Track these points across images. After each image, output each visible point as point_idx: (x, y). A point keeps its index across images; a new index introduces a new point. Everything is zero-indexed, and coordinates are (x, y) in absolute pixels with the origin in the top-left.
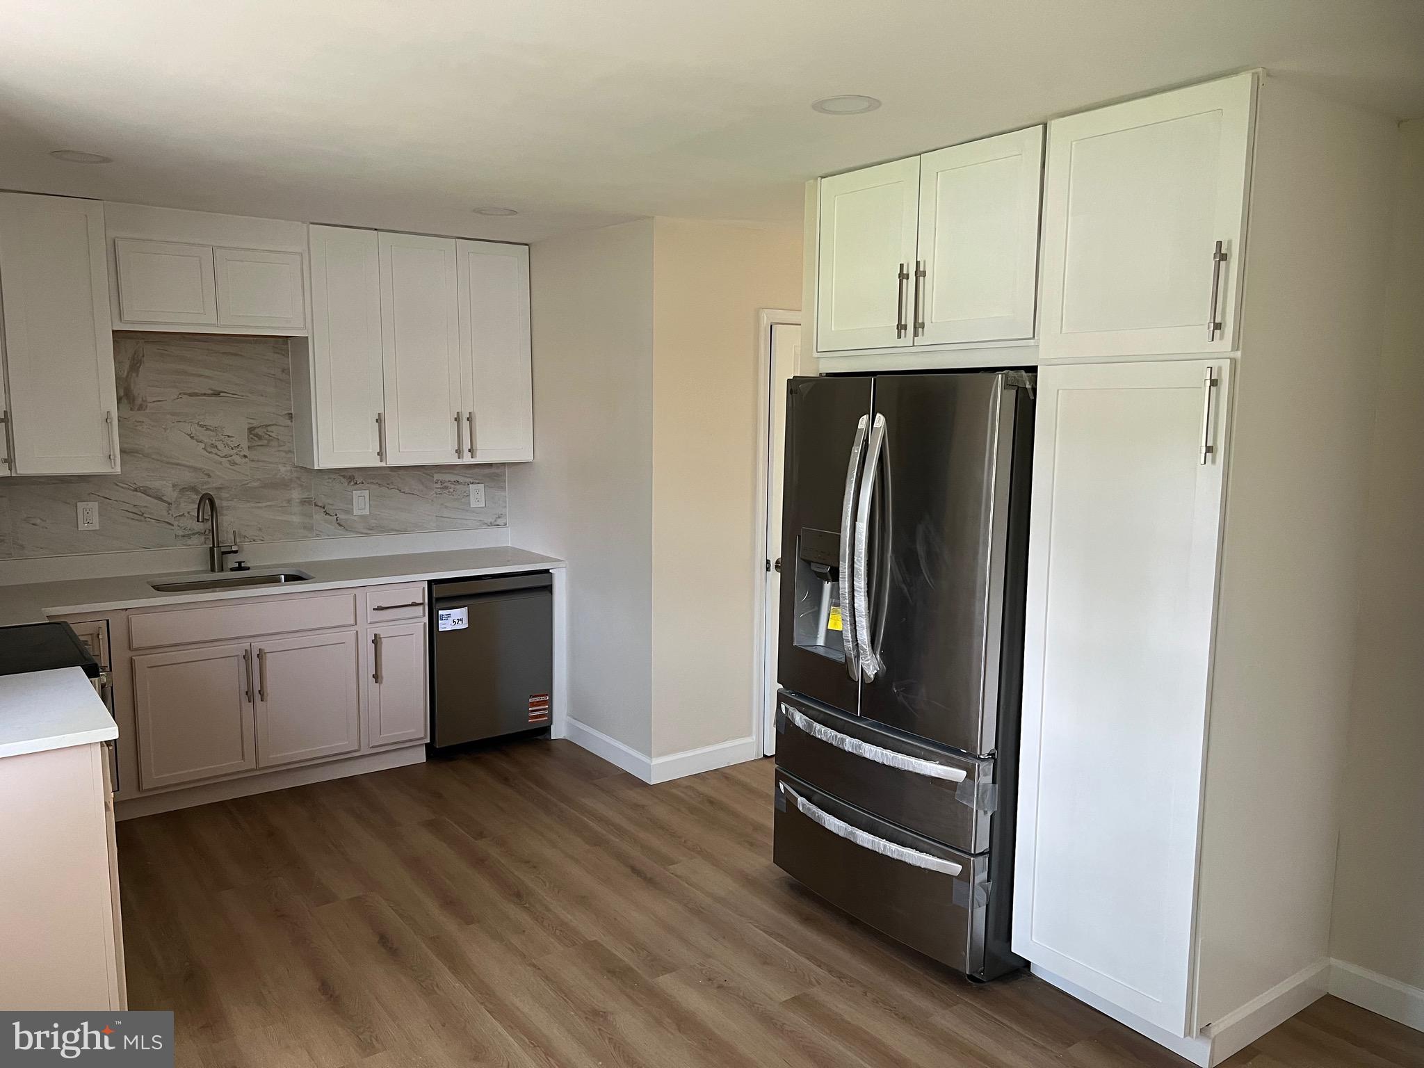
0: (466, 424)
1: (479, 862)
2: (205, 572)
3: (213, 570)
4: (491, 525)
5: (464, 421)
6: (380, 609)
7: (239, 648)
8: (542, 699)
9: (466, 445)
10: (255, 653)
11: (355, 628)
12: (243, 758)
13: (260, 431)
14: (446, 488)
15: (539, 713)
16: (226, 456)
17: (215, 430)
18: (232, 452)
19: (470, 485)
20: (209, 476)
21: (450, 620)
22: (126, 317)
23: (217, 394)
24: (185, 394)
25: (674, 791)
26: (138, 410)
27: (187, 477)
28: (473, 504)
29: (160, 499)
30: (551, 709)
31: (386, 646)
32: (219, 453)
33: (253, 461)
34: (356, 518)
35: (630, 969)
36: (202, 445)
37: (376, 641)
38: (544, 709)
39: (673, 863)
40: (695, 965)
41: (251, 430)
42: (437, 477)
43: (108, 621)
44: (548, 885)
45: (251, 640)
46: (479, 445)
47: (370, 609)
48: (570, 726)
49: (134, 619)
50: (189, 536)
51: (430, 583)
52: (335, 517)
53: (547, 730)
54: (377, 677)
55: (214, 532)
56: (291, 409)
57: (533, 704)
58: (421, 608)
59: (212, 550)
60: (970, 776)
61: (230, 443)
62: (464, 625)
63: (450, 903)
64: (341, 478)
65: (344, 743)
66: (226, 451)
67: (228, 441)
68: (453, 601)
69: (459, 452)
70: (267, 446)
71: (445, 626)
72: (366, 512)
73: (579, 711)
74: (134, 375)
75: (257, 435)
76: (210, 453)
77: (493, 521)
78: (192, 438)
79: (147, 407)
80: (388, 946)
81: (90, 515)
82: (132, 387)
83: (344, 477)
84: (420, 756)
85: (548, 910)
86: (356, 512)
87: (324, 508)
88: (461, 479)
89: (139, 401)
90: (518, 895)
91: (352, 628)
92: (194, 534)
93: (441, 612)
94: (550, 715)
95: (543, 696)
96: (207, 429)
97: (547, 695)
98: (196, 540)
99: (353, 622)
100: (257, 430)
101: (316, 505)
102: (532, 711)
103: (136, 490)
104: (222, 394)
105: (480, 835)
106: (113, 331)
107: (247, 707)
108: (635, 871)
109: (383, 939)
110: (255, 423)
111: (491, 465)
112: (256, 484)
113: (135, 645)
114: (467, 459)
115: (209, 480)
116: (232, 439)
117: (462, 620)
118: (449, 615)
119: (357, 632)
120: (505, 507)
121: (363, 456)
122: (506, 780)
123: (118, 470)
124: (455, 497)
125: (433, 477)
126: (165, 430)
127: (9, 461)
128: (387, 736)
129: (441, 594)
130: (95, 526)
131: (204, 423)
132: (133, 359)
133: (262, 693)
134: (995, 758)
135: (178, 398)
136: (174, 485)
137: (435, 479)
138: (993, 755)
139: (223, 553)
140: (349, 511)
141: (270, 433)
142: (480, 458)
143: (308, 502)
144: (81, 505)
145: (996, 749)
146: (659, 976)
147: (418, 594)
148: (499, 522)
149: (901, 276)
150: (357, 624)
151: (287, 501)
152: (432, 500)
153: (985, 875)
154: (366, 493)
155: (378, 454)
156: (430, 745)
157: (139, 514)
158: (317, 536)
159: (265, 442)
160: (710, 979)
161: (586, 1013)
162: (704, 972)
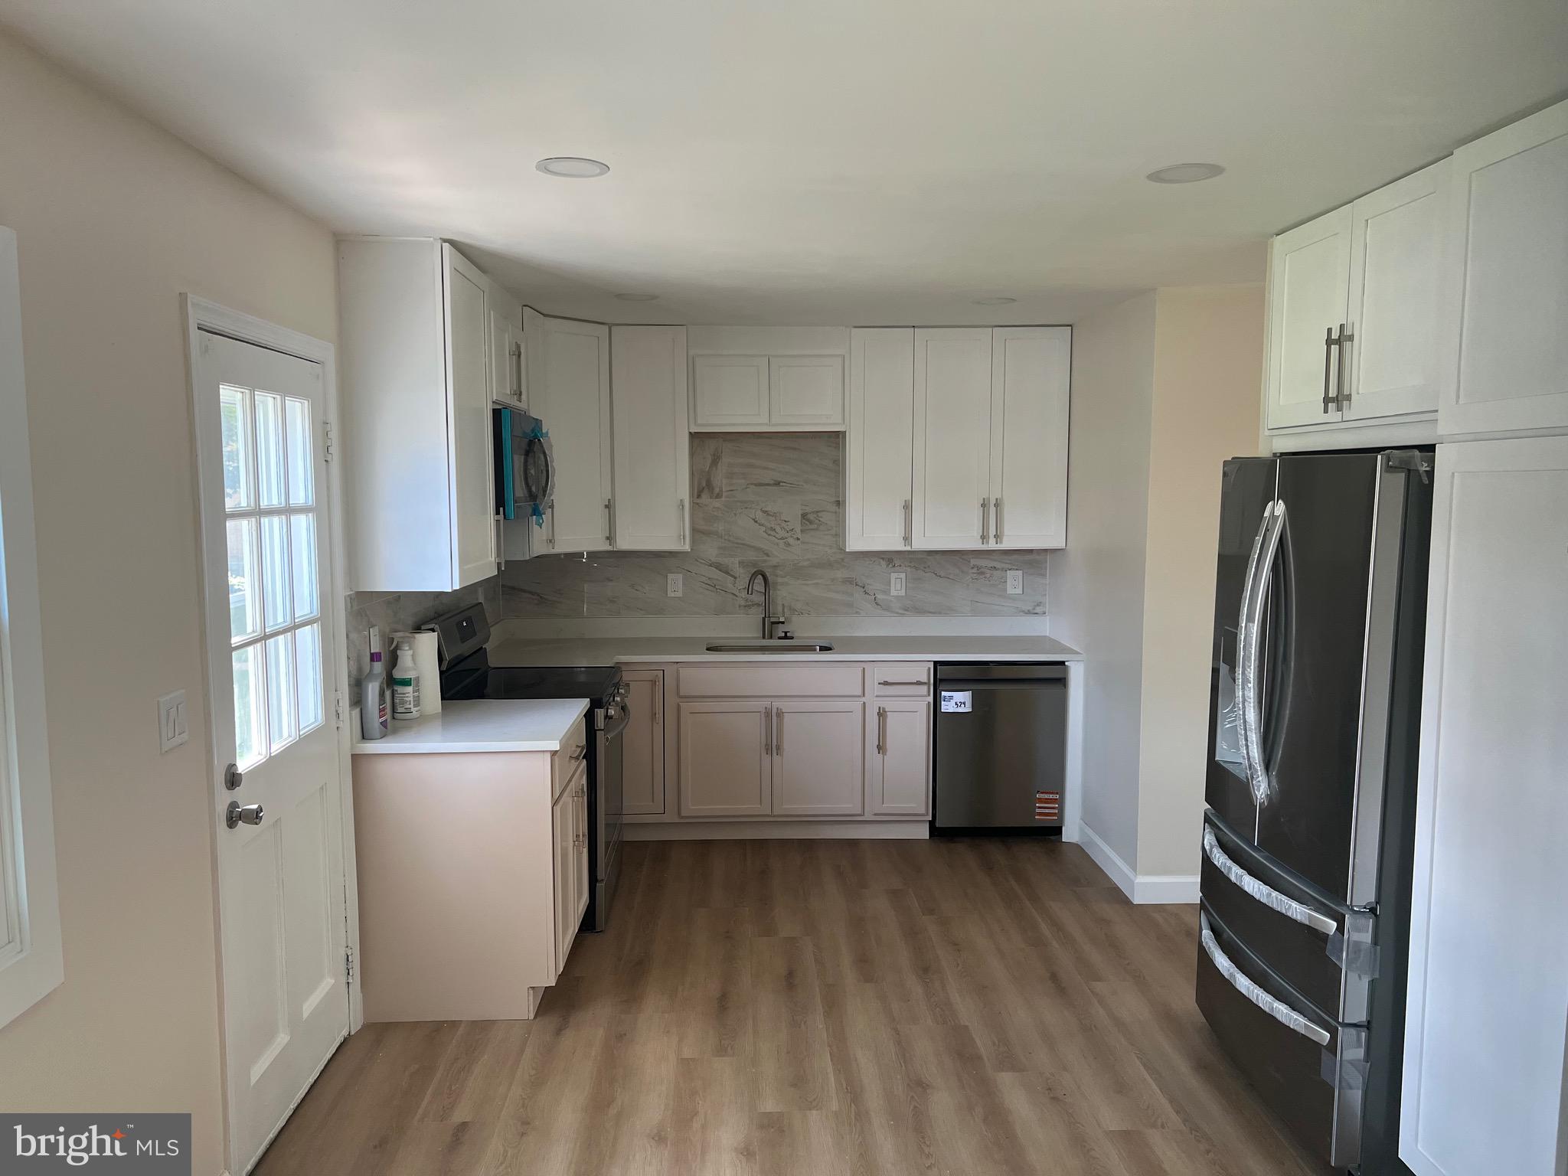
0: (992, 511)
1: (912, 933)
2: (758, 638)
3: (764, 638)
4: (1029, 613)
5: (992, 509)
6: (886, 683)
7: (761, 705)
8: (1051, 796)
9: (992, 531)
10: (774, 711)
11: (863, 699)
12: (760, 804)
13: (811, 517)
14: (983, 573)
15: (1047, 811)
16: (782, 539)
17: (774, 515)
18: (786, 535)
19: (1008, 571)
20: (766, 555)
21: (953, 702)
22: (699, 421)
23: (777, 484)
24: (752, 484)
25: (1155, 915)
26: (715, 497)
27: (752, 556)
28: (1010, 591)
29: (727, 573)
30: (1061, 809)
31: (891, 720)
32: (777, 535)
33: (804, 543)
34: (890, 598)
35: (980, 1058)
36: (763, 528)
37: (882, 714)
38: (1053, 808)
39: (1099, 979)
40: (1044, 1073)
41: (804, 516)
42: (973, 562)
43: (663, 670)
44: (959, 968)
45: (773, 699)
46: (1008, 530)
47: (877, 683)
48: (1082, 830)
49: (683, 671)
50: (749, 606)
51: (936, 663)
52: (874, 597)
53: (1058, 831)
54: (881, 748)
55: (767, 605)
56: (839, 497)
57: (1041, 800)
58: (925, 688)
59: (764, 619)
60: (1340, 929)
61: (786, 527)
62: (968, 709)
63: (864, 963)
64: (881, 561)
65: (848, 805)
66: (782, 533)
67: (784, 524)
68: (957, 684)
69: (984, 538)
70: (817, 529)
71: (948, 707)
72: (902, 593)
73: (1091, 816)
74: (714, 469)
75: (808, 520)
76: (769, 535)
77: (1030, 608)
78: (756, 522)
79: (724, 495)
80: (790, 981)
81: (676, 585)
82: (709, 480)
83: (883, 559)
84: (923, 832)
85: (944, 989)
86: (893, 593)
87: (864, 588)
88: (998, 565)
89: (717, 490)
90: (926, 970)
91: (860, 699)
92: (753, 605)
93: (943, 693)
94: (1061, 815)
95: (1052, 793)
96: (768, 514)
97: (1057, 793)
98: (754, 610)
99: (859, 692)
100: (809, 516)
101: (857, 585)
102: (1039, 808)
103: (710, 565)
104: (781, 484)
105: (931, 912)
106: (693, 436)
107: (766, 759)
108: (1054, 977)
109: (790, 975)
110: (808, 509)
111: (1031, 551)
112: (806, 564)
113: (682, 694)
114: (992, 545)
115: (768, 558)
116: (789, 523)
117: (964, 703)
118: (951, 697)
119: (864, 703)
120: (1046, 595)
121: (892, 541)
123: (688, 547)
124: (991, 582)
125: (969, 562)
126: (735, 514)
127: (610, 538)
128: (889, 806)
129: (946, 676)
130: (680, 594)
131: (765, 509)
132: (714, 455)
133: (778, 748)
134: (1376, 915)
135: (746, 488)
136: (739, 563)
137: (972, 565)
138: (1373, 910)
139: (773, 623)
140: (887, 592)
141: (821, 519)
142: (1007, 544)
143: (849, 581)
144: (670, 576)
145: (1377, 903)
146: (1003, 1071)
147: (924, 673)
148: (1038, 610)
149: (1329, 342)
150: (864, 695)
151: (833, 580)
152: (968, 585)
153: (1360, 1053)
154: (903, 576)
155: (905, 539)
156: (932, 823)
157: (712, 585)
158: (857, 613)
159: (815, 526)
160: (1050, 1089)
161: (911, 1080)
162: (1050, 1081)
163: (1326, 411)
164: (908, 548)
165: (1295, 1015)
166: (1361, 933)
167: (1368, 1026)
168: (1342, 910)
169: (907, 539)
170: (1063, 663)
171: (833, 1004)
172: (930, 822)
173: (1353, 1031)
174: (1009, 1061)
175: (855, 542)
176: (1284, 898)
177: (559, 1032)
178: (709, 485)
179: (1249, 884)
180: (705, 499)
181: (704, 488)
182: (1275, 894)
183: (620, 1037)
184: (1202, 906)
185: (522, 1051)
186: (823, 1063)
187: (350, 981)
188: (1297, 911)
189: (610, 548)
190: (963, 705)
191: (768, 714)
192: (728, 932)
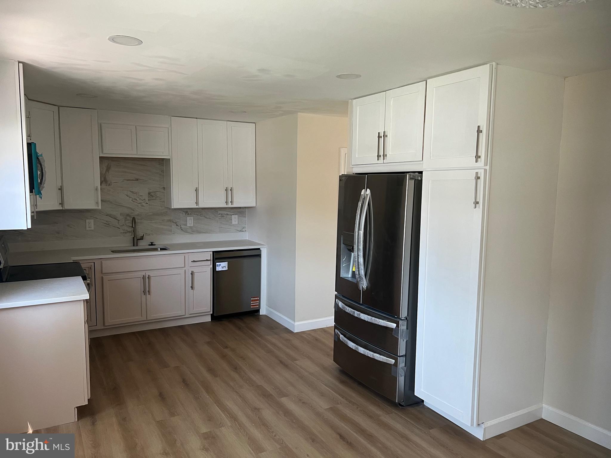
0: (230, 192)
1: (224, 357)
2: (131, 246)
3: (134, 245)
4: (240, 231)
6: (194, 261)
7: (141, 274)
8: (256, 299)
9: (230, 200)
10: (147, 276)
11: (184, 269)
12: (142, 316)
13: (152, 194)
14: (223, 216)
15: (255, 304)
16: (140, 203)
17: (136, 193)
18: (142, 202)
19: (232, 215)
20: (134, 211)
21: (221, 267)
22: (104, 152)
23: (137, 180)
24: (125, 180)
25: (303, 335)
26: (109, 185)
27: (126, 211)
28: (233, 223)
29: (116, 219)
30: (260, 303)
31: (196, 276)
32: (137, 202)
33: (150, 205)
34: (187, 227)
35: (272, 395)
36: (131, 199)
37: (192, 274)
38: (257, 303)
39: (296, 360)
40: (295, 395)
41: (149, 193)
42: (219, 212)
43: (94, 263)
44: (247, 365)
45: (145, 272)
46: (235, 200)
47: (190, 261)
48: (267, 310)
49: (103, 262)
50: (126, 233)
51: (213, 252)
52: (180, 227)
53: (258, 311)
54: (192, 287)
55: (134, 231)
56: (164, 186)
57: (253, 301)
58: (210, 262)
59: (134, 238)
60: (398, 326)
62: (226, 269)
63: (211, 370)
64: (183, 212)
65: (179, 312)
66: (140, 201)
67: (141, 197)
68: (222, 259)
69: (227, 202)
70: (155, 199)
71: (218, 269)
72: (192, 225)
74: (107, 173)
75: (151, 195)
76: (134, 202)
77: (241, 229)
78: (128, 196)
79: (111, 185)
80: (185, 383)
81: (91, 224)
82: (107, 177)
83: (184, 211)
84: (208, 319)
85: (246, 374)
86: (188, 225)
87: (176, 223)
88: (228, 213)
89: (109, 182)
90: (236, 368)
91: (183, 268)
92: (127, 232)
93: (217, 263)
94: (259, 305)
95: (257, 297)
98: (128, 234)
99: (184, 266)
100: (151, 194)
101: (173, 222)
102: (252, 303)
103: (107, 215)
104: (139, 180)
105: (226, 347)
106: (100, 157)
107: (143, 296)
108: (281, 362)
109: (184, 381)
110: (151, 191)
111: (240, 208)
112: (151, 214)
113: (104, 272)
114: (230, 205)
115: (134, 212)
116: (143, 197)
117: (225, 267)
118: (220, 265)
120: (246, 224)
121: (190, 204)
122: (239, 329)
123: (100, 207)
124: (226, 220)
125: (218, 212)
126: (118, 193)
127: (62, 204)
128: (196, 310)
129: (218, 257)
130: (92, 228)
131: (133, 191)
132: (108, 166)
133: (149, 292)
134: (407, 320)
135: (123, 181)
136: (121, 214)
137: (219, 213)
139: (138, 239)
140: (186, 225)
141: (156, 195)
142: (235, 205)
143: (170, 221)
144: (88, 221)
145: (408, 316)
146: (281, 398)
147: (209, 256)
148: (243, 230)
149: (379, 137)
150: (185, 267)
151: (163, 220)
152: (218, 221)
153: (404, 365)
154: (192, 218)
157: (108, 224)
158: (173, 234)
159: (154, 198)
160: (300, 400)
161: (252, 408)
162: (299, 397)
163: (378, 160)
164: (198, 207)
165: (382, 357)
166: (403, 326)
167: (405, 356)
168: (398, 320)
169: (197, 203)
170: (259, 249)
171: (208, 389)
172: (211, 314)
173: (402, 358)
174: (282, 394)
175: (175, 205)
176: (376, 319)
177: (93, 423)
178: (105, 180)
179: (363, 316)
180: (105, 186)
181: (103, 182)
182: (373, 318)
183: (124, 419)
186: (216, 410)
188: (381, 322)
189: (61, 208)
190: (224, 267)
192: (148, 369)
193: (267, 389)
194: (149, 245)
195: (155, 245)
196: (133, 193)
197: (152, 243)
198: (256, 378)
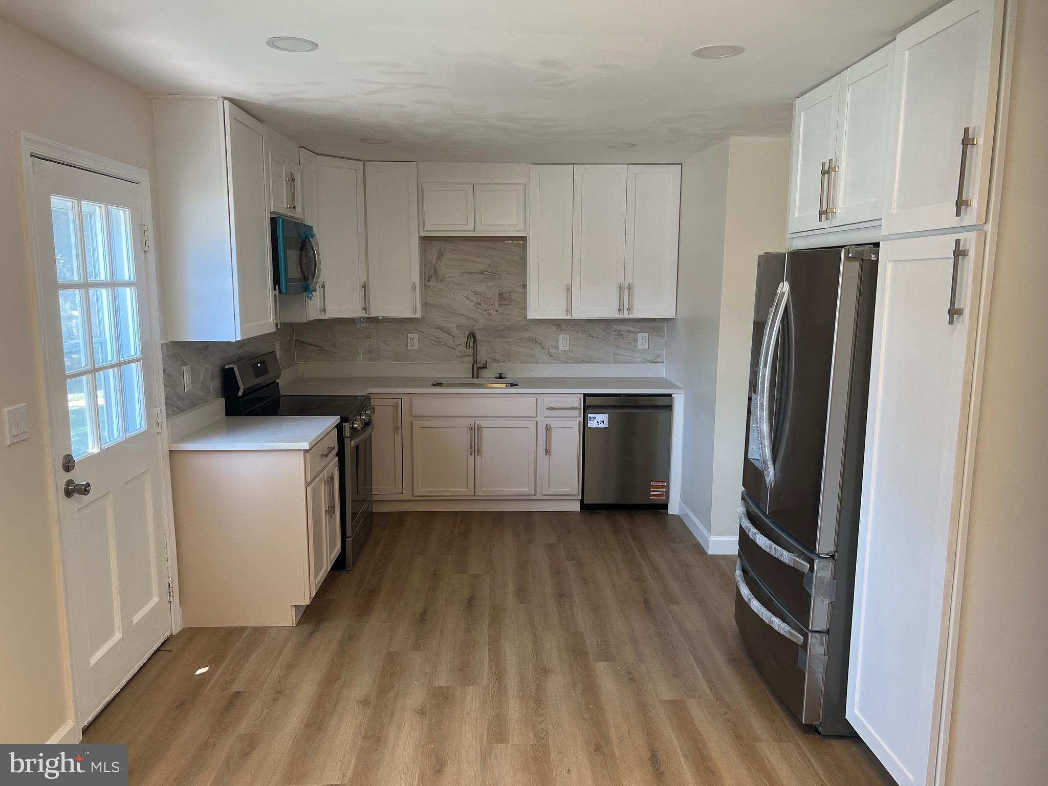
0: (626, 292)
1: (557, 572)
2: (469, 378)
3: (473, 377)
4: (652, 362)
5: (625, 290)
7: (467, 422)
8: (661, 484)
10: (477, 426)
11: (536, 419)
13: (505, 296)
14: (621, 335)
15: (658, 493)
16: (485, 310)
17: (481, 294)
18: (489, 308)
19: (639, 334)
20: (476, 322)
21: (595, 421)
22: (427, 228)
23: (482, 273)
24: (465, 273)
26: (440, 282)
27: (464, 321)
28: (640, 347)
29: (449, 334)
30: (668, 492)
31: (555, 434)
32: (482, 308)
33: (500, 313)
34: (559, 351)
35: (586, 653)
36: (473, 303)
37: (548, 429)
38: (662, 492)
39: (675, 603)
40: (627, 663)
41: (500, 295)
42: (615, 327)
43: (402, 399)
44: (584, 595)
45: (475, 419)
46: (636, 306)
47: (545, 408)
48: (681, 507)
50: (464, 357)
51: (585, 395)
52: (548, 350)
53: (665, 506)
54: (547, 451)
55: (475, 356)
56: (524, 282)
57: (654, 486)
58: (578, 411)
59: (473, 365)
60: (812, 569)
61: (488, 302)
62: (606, 425)
63: (522, 592)
64: (553, 326)
65: (526, 489)
66: (486, 307)
68: (599, 409)
69: (620, 310)
70: (509, 304)
71: (592, 424)
72: (567, 348)
73: (686, 499)
74: (439, 261)
75: (503, 298)
76: (477, 308)
77: (653, 359)
78: (468, 299)
79: (443, 280)
80: (470, 603)
81: (414, 341)
82: (437, 269)
83: (554, 324)
84: (575, 507)
85: (571, 608)
86: (561, 348)
87: (541, 344)
88: (632, 329)
89: (441, 277)
90: (562, 596)
91: (534, 419)
92: (466, 356)
93: (589, 415)
94: (667, 496)
95: (662, 482)
97: (665, 482)
98: (467, 359)
99: (534, 415)
100: (504, 295)
101: (536, 342)
102: (653, 491)
103: (437, 328)
104: (485, 273)
105: (573, 558)
106: (420, 237)
107: (471, 458)
108: (646, 601)
109: (471, 599)
110: (503, 291)
112: (502, 328)
113: (414, 414)
114: (626, 316)
115: (477, 324)
116: (489, 300)
118: (595, 418)
119: (537, 421)
120: (663, 350)
121: (558, 313)
123: (419, 315)
124: (627, 341)
125: (613, 327)
126: (454, 294)
127: (365, 309)
128: (553, 490)
129: (591, 404)
130: (416, 347)
131: (475, 290)
132: (439, 252)
133: (479, 451)
134: (834, 560)
135: (461, 275)
136: (457, 327)
137: (614, 329)
138: (832, 557)
139: (479, 368)
140: (557, 347)
141: (512, 297)
142: (637, 314)
143: (531, 340)
144: (410, 336)
145: (835, 552)
146: (600, 661)
147: (576, 401)
148: (658, 360)
149: (823, 173)
150: (536, 416)
151: (520, 339)
152: (611, 343)
153: (822, 650)
154: (567, 336)
155: (567, 311)
156: (582, 501)
157: (438, 342)
158: (537, 361)
159: (506, 302)
160: (629, 673)
161: (538, 667)
162: (630, 668)
163: (820, 221)
164: (569, 317)
165: (783, 625)
166: (823, 571)
167: (828, 632)
168: (812, 556)
169: (569, 311)
170: (670, 395)
171: (496, 620)
172: (580, 500)
173: (817, 635)
174: (606, 655)
175: (533, 313)
176: (779, 548)
177: (311, 634)
178: (435, 273)
179: (759, 539)
180: (433, 283)
181: (431, 276)
182: (774, 546)
183: (351, 638)
184: (739, 555)
185: (284, 647)
186: (483, 656)
187: (171, 600)
188: (786, 557)
189: (366, 316)
190: (602, 423)
191: (471, 428)
192: (435, 571)
193: (588, 642)
194: (496, 378)
195: (505, 378)
196: (476, 294)
197: (500, 374)
198: (583, 620)
